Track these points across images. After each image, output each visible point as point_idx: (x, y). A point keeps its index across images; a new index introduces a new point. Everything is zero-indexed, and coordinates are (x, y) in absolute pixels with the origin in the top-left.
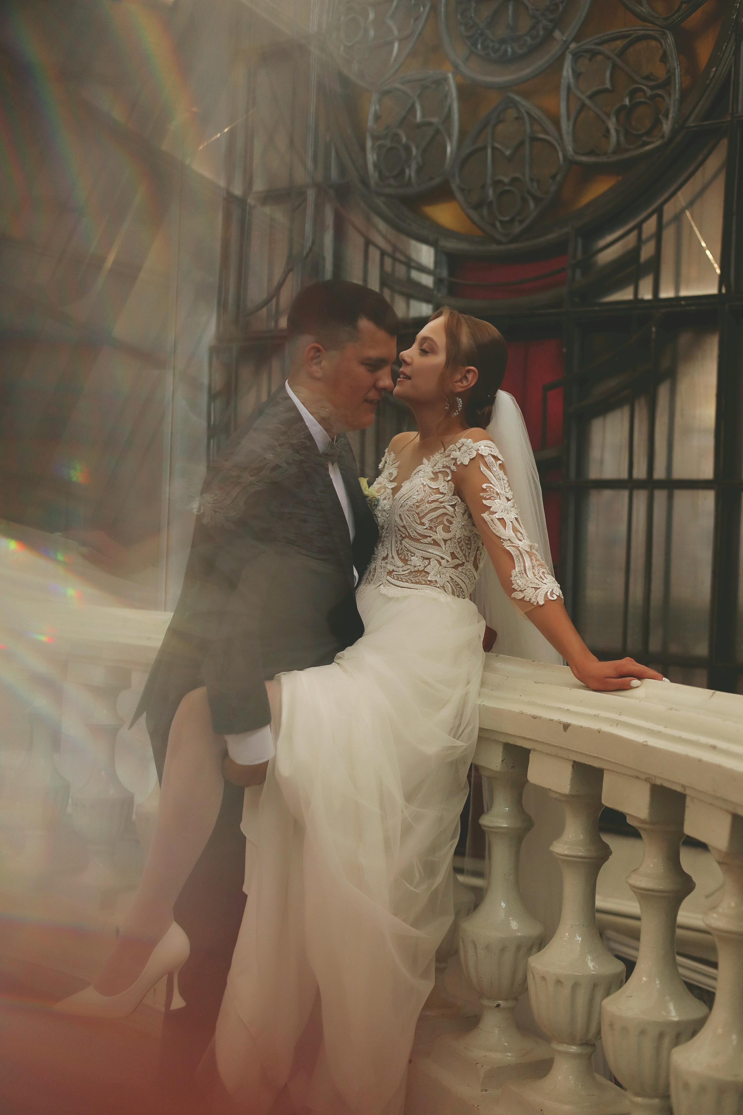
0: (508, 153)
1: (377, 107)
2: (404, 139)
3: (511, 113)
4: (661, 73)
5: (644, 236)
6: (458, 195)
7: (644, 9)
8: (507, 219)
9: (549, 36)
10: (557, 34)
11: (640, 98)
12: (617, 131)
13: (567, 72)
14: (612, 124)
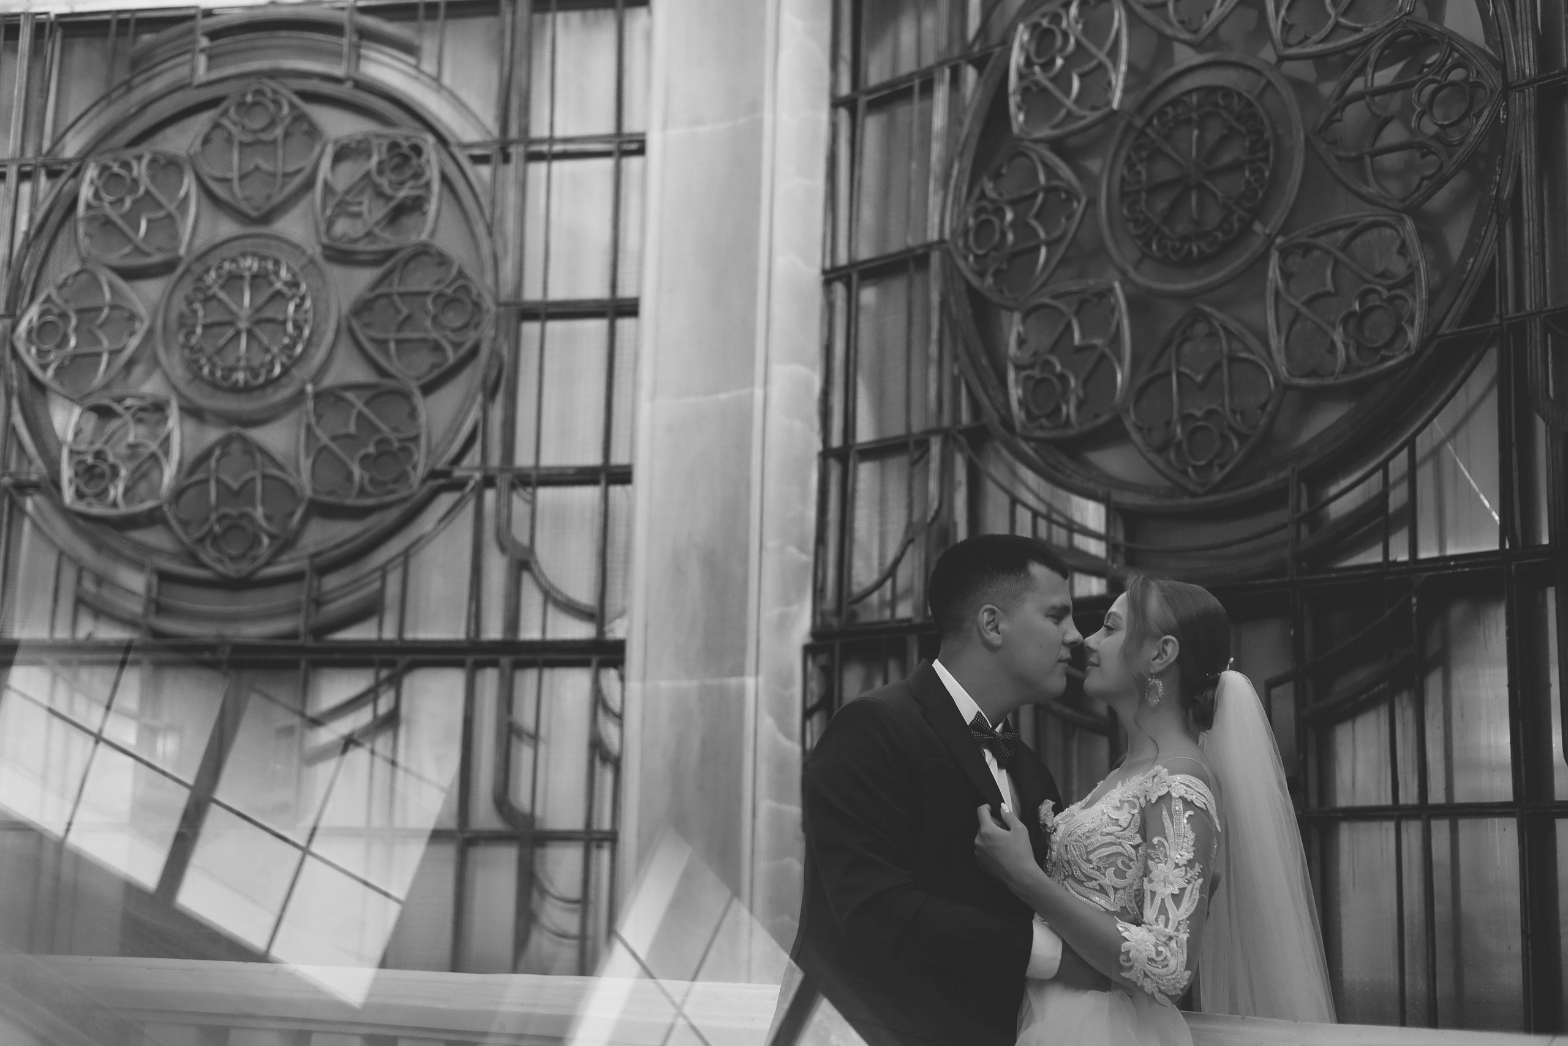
0: (1199, 378)
1: (1021, 329)
2: (1058, 368)
3: (1201, 328)
4: (1399, 268)
5: (1392, 478)
6: (1135, 436)
7: (1373, 190)
8: (1203, 463)
9: (1246, 230)
10: (1257, 227)
11: (1373, 300)
12: (1346, 346)
13: (1273, 272)
14: (1338, 337)
